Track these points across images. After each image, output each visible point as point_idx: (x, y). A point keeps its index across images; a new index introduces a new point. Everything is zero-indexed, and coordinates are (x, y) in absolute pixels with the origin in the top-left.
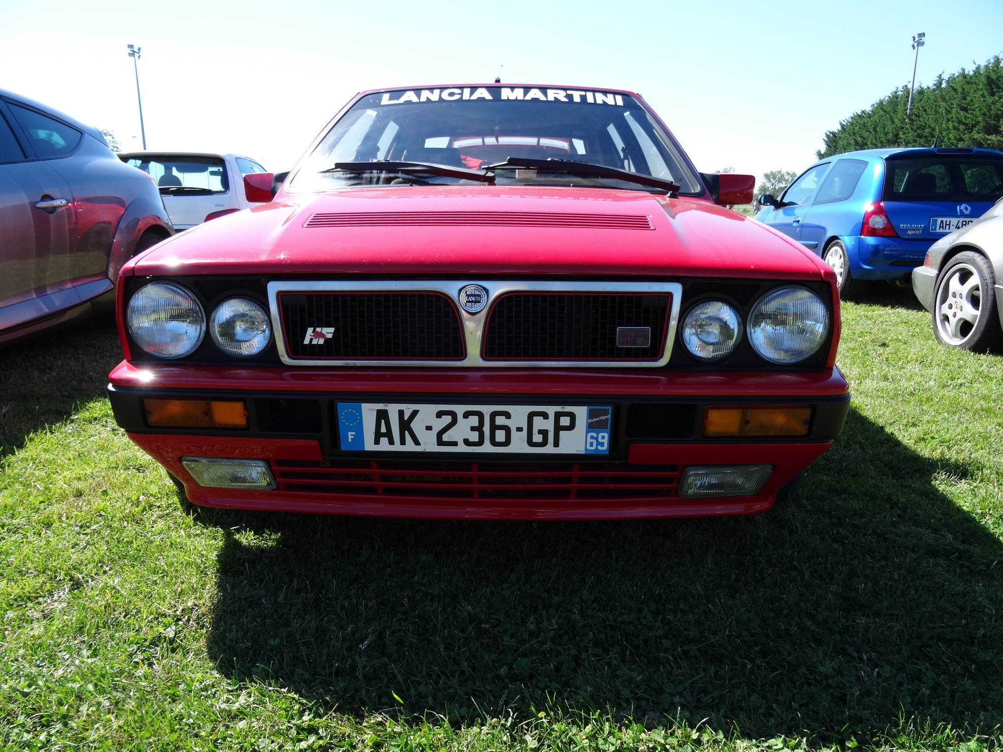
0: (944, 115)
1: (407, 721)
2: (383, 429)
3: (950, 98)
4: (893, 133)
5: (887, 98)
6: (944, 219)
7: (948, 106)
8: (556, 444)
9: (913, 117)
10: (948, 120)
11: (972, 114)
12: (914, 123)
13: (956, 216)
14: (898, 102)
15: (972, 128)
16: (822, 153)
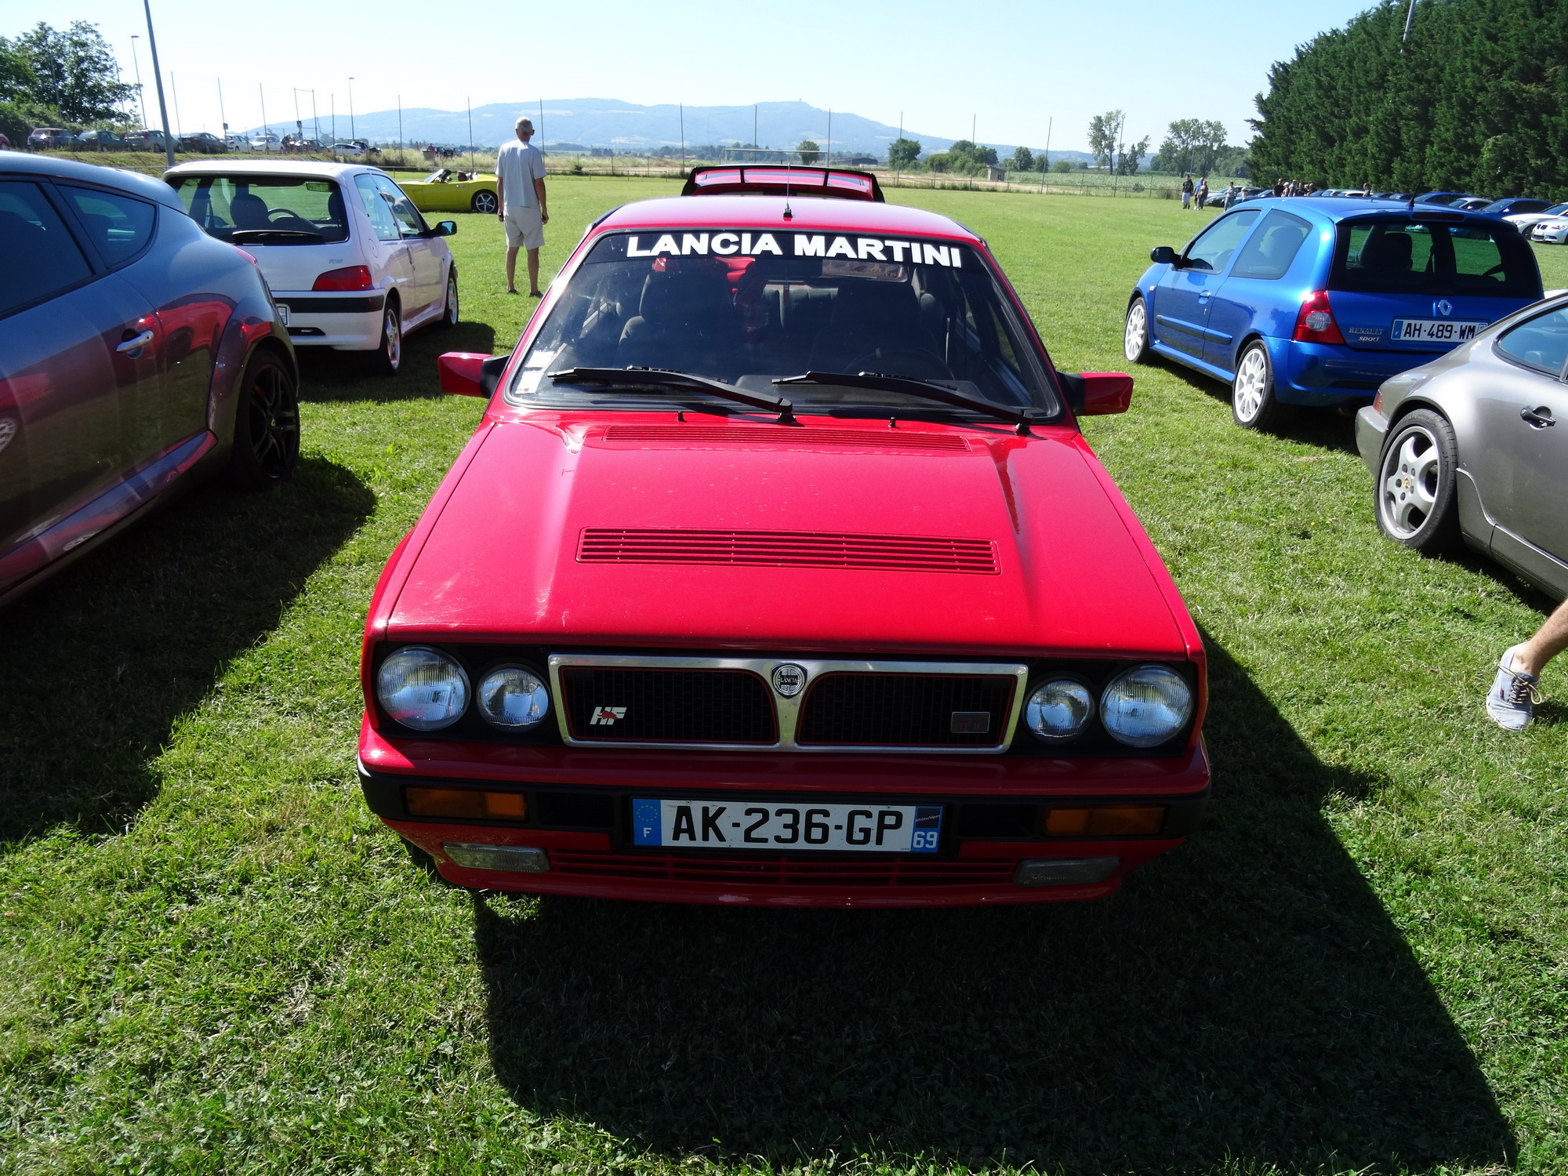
0: (1461, 45)
1: (726, 1163)
2: (684, 825)
3: (1472, 16)
4: (1378, 71)
5: (1374, 11)
6: (1413, 322)
7: (1469, 31)
8: (879, 841)
9: (1412, 47)
10: (1466, 55)
11: (1504, 46)
12: (1412, 57)
13: (1430, 318)
14: (1391, 19)
15: (1502, 70)
16: (1265, 97)
